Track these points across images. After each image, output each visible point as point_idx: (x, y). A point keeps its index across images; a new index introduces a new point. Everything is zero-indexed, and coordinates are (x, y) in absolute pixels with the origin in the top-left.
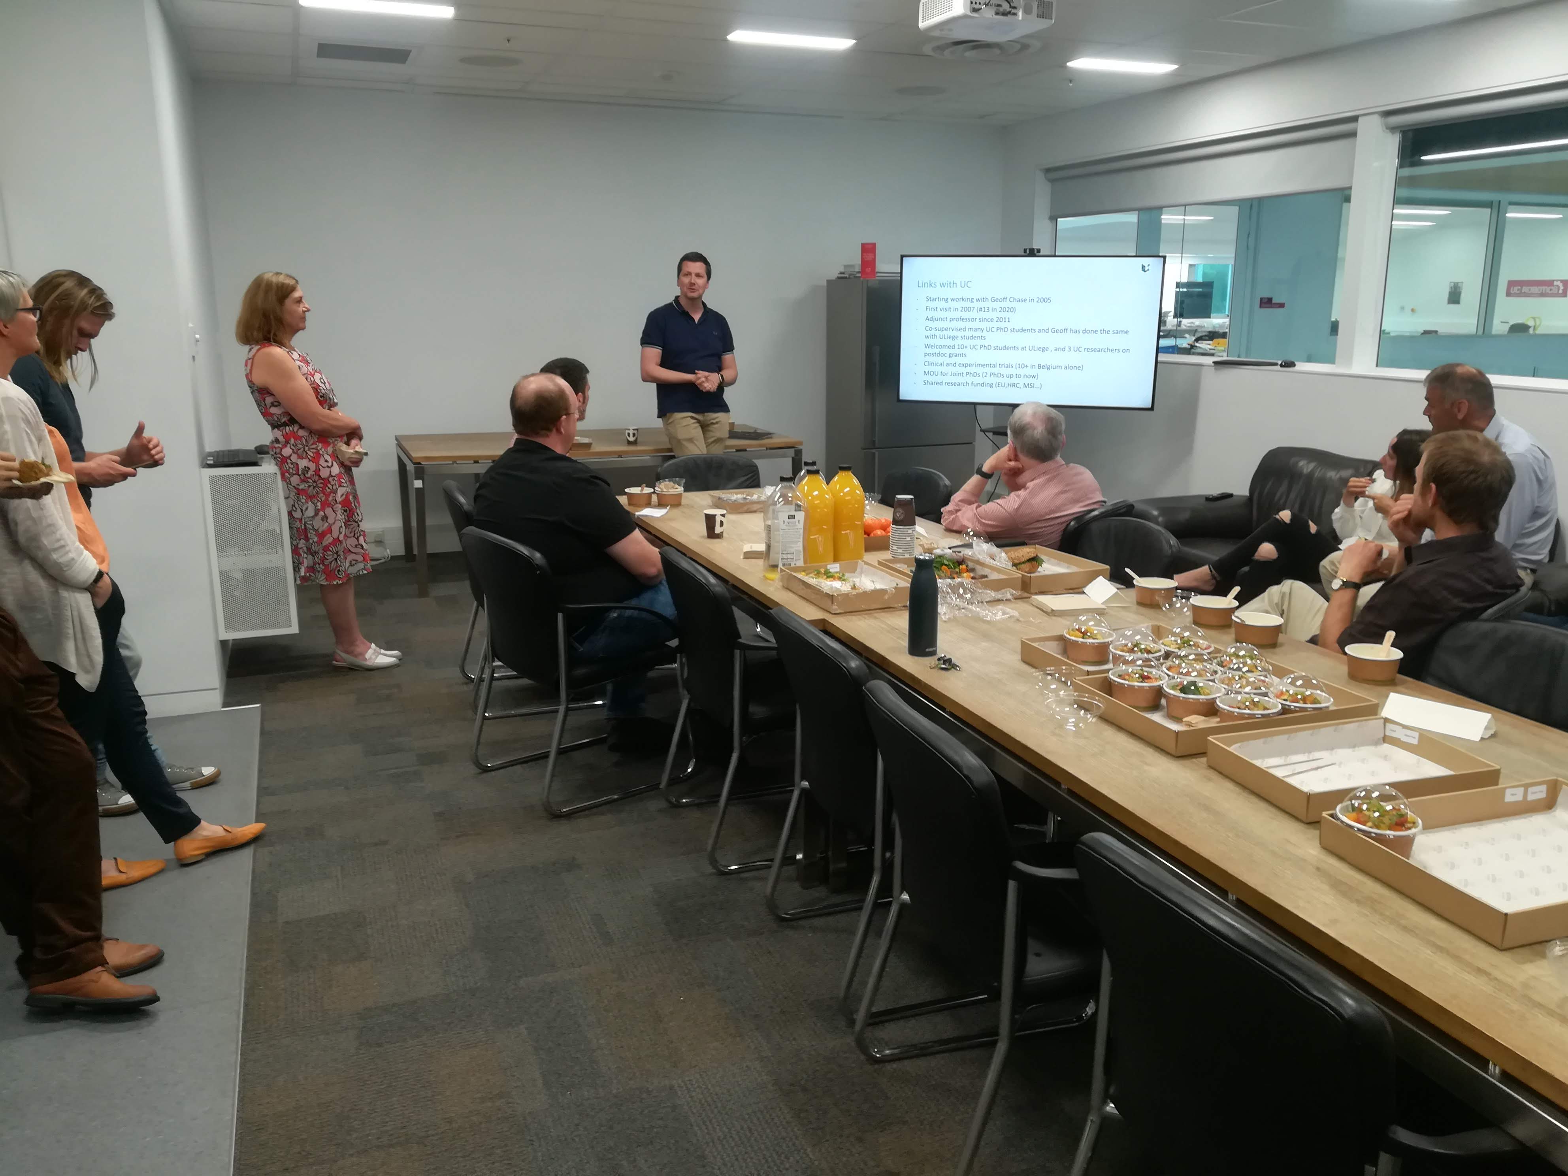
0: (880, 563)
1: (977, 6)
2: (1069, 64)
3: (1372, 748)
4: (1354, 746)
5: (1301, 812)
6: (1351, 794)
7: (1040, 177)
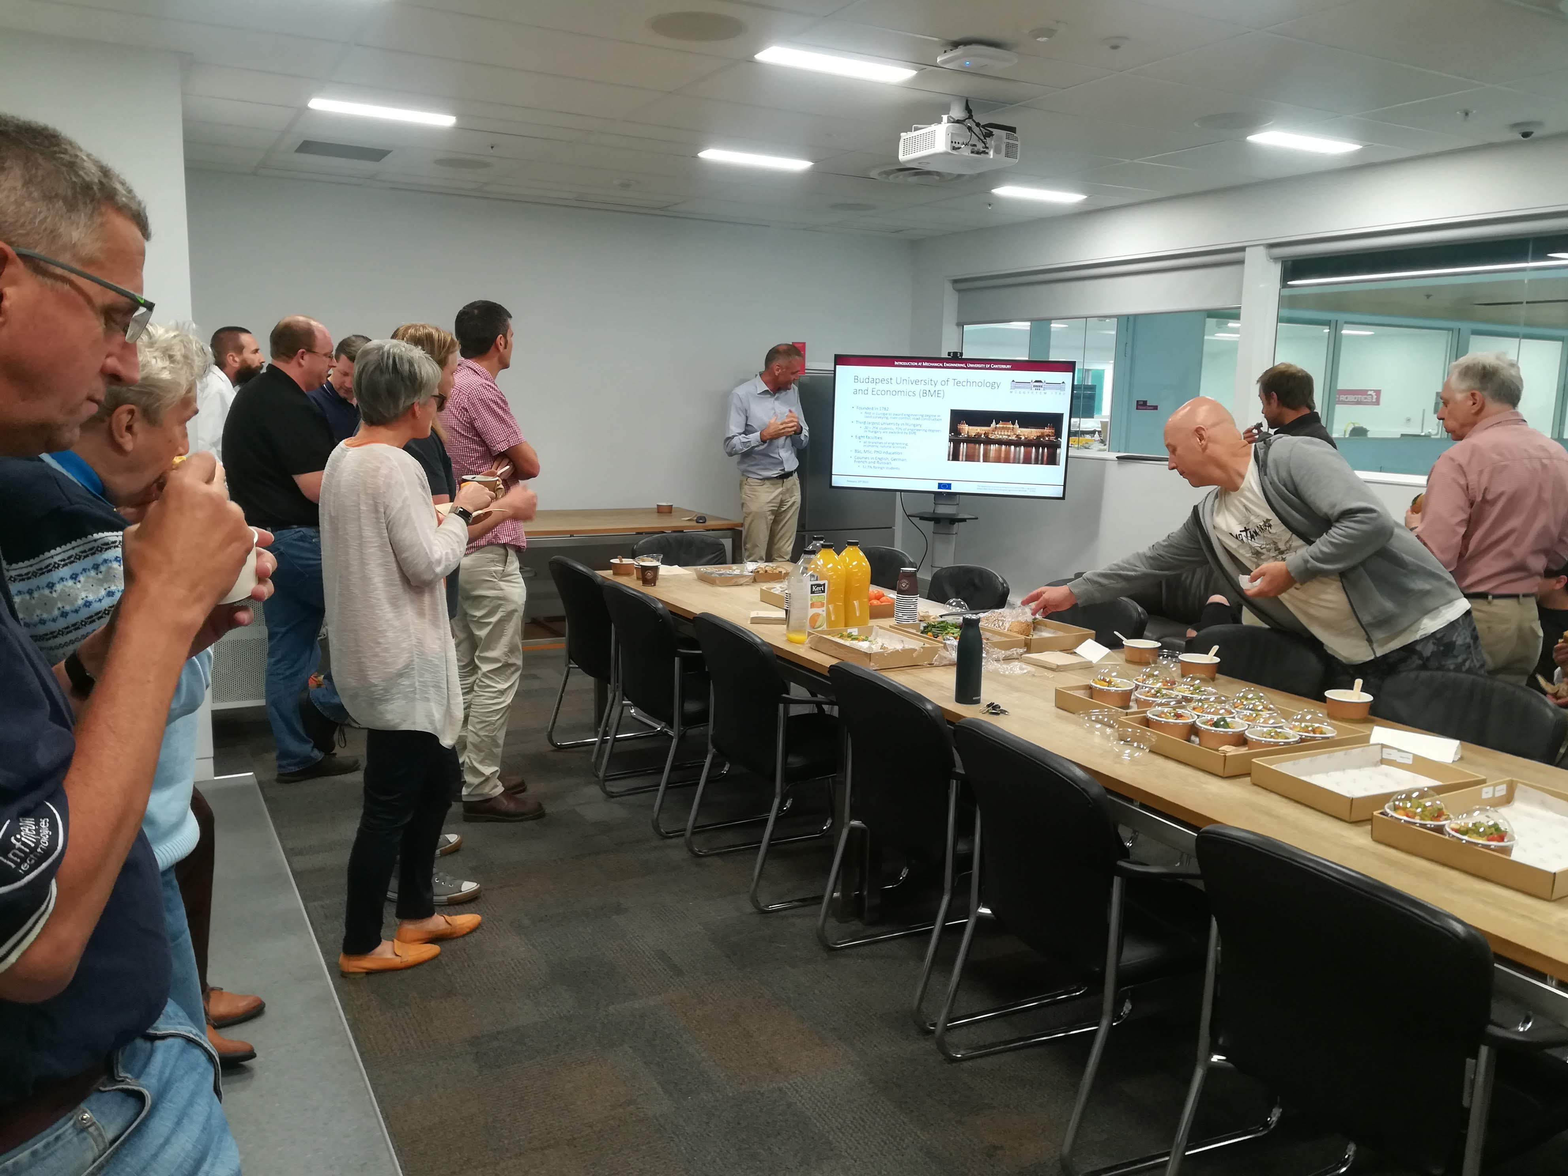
0: (891, 627)
1: (957, 146)
2: (993, 191)
3: (1374, 769)
4: (1359, 767)
5: (1345, 815)
6: (1394, 797)
7: (949, 287)
